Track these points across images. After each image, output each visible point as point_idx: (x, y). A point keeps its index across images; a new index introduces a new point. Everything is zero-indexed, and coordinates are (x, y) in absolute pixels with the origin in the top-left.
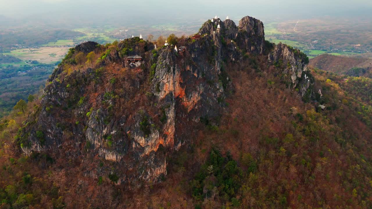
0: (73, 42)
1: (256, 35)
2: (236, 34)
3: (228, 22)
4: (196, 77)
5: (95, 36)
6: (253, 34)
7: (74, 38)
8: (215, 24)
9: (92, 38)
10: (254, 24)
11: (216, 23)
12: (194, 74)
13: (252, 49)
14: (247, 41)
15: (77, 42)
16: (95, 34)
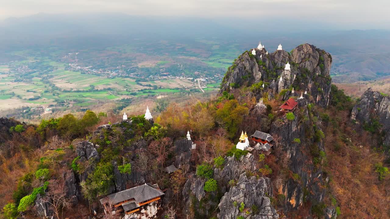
0: (9, 68)
1: (322, 76)
2: (294, 76)
3: (282, 54)
4: (294, 206)
5: (37, 60)
6: (317, 74)
7: (11, 63)
8: (260, 58)
9: (34, 63)
10: (319, 57)
11: (261, 56)
12: (291, 201)
13: (317, 100)
14: (310, 87)
15: (14, 69)
16: (37, 58)
